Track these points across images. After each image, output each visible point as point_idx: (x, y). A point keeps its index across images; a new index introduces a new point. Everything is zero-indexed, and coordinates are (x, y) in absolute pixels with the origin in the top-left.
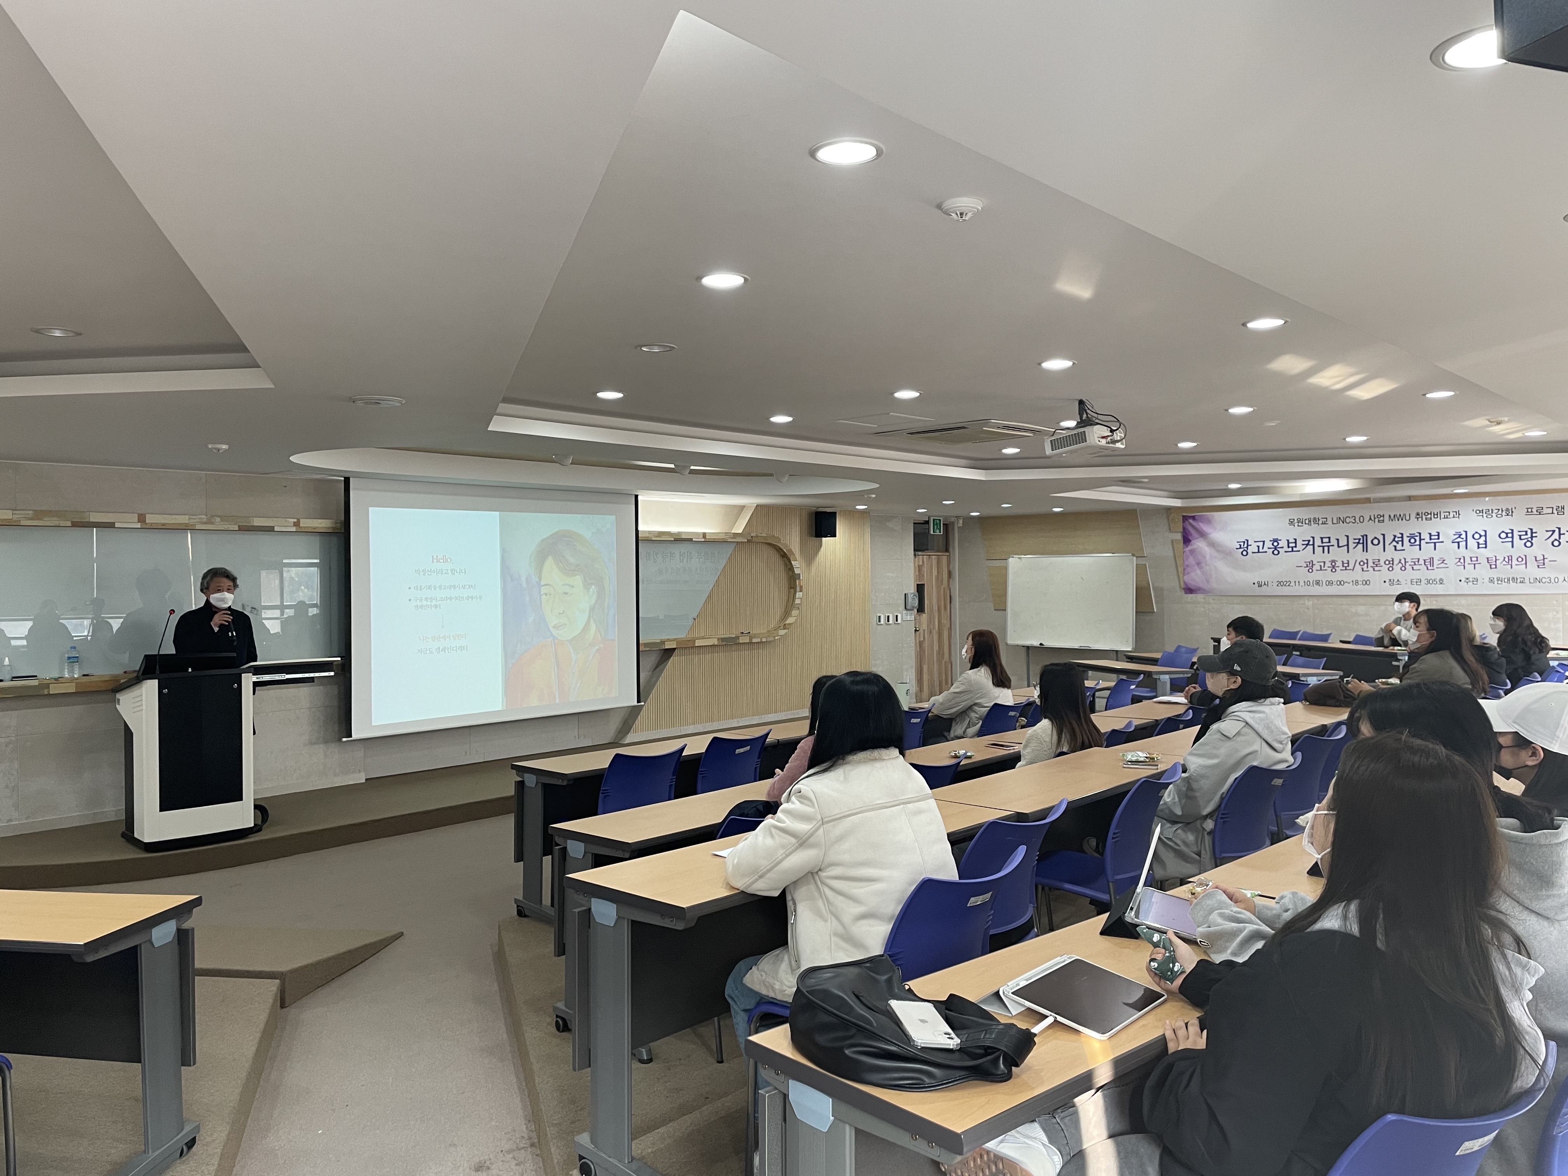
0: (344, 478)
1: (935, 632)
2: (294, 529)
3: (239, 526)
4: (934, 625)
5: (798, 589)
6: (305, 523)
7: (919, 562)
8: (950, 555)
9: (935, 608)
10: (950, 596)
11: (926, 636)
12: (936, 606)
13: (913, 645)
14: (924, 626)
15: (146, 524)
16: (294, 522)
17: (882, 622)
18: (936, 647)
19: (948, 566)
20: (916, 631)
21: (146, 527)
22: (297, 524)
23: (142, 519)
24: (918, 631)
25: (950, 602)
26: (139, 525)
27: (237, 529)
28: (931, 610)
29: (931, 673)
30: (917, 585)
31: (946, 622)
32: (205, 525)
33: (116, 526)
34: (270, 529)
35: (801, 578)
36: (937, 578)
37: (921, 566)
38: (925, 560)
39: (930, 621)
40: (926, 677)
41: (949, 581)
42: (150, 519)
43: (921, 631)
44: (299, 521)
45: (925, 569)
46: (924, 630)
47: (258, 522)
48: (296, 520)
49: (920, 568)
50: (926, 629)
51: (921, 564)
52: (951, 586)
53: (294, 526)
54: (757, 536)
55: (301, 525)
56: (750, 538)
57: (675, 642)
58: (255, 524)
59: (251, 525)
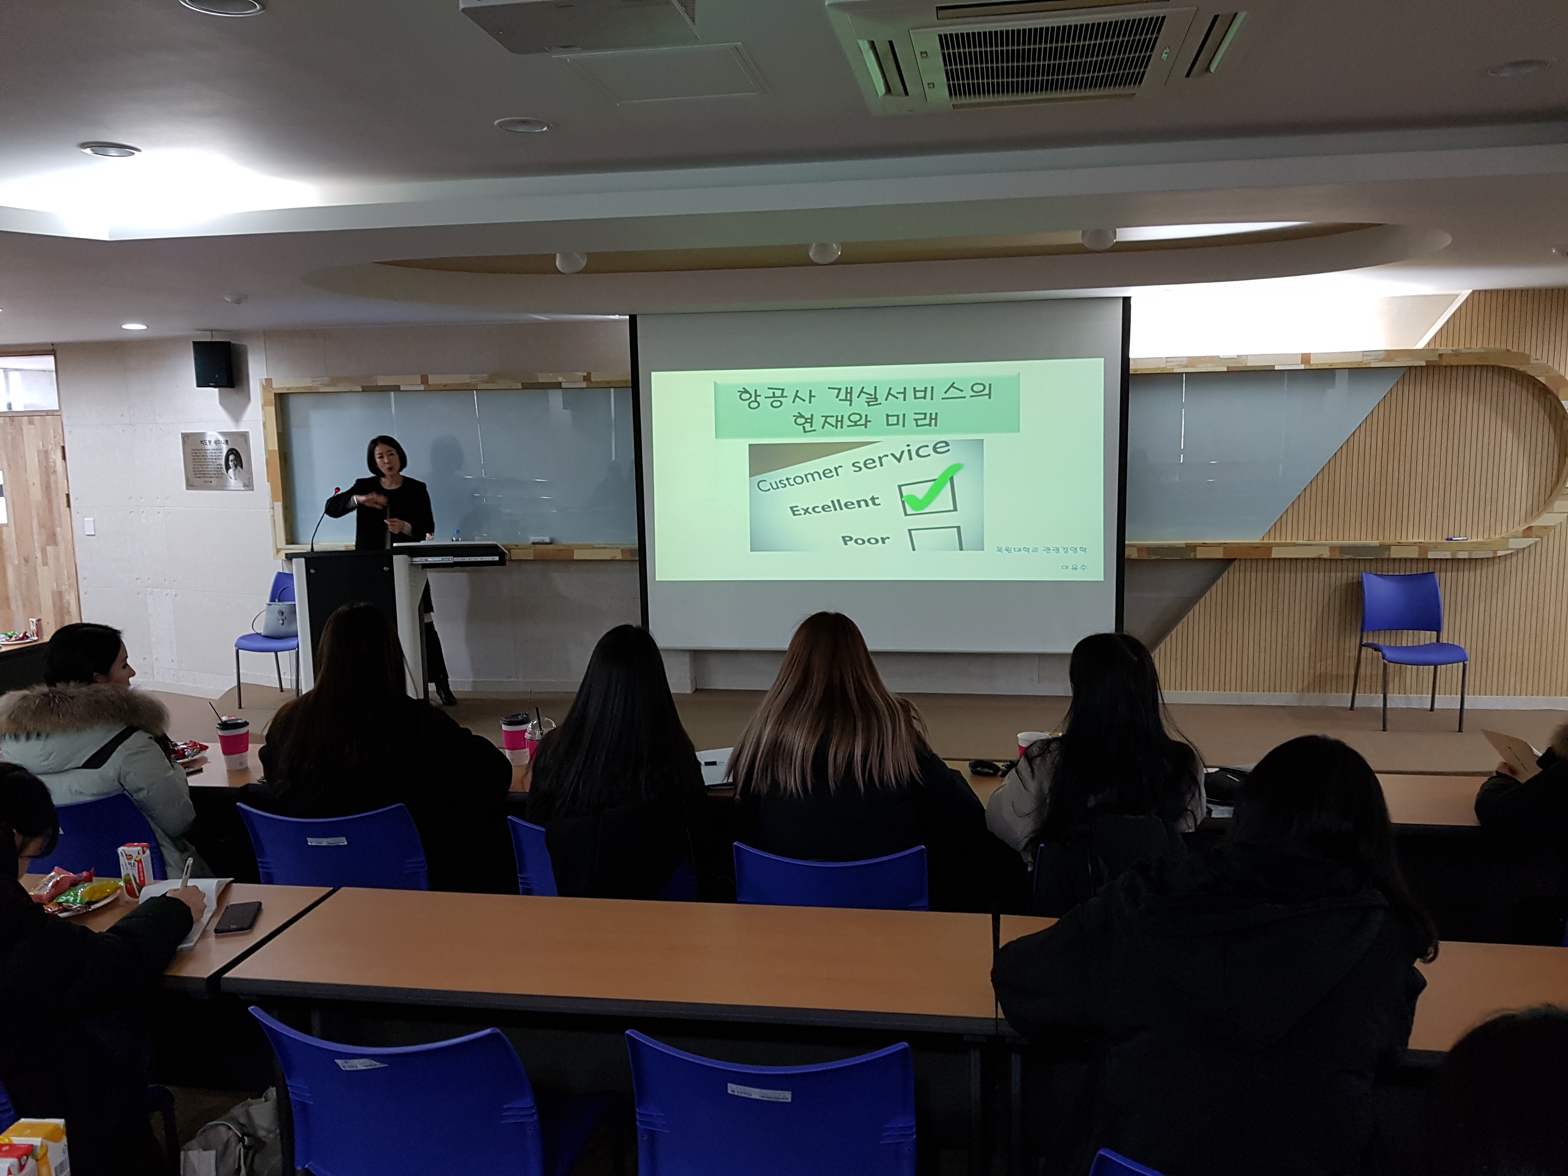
0: (630, 316)
2: (584, 385)
3: (523, 383)
15: (429, 385)
16: (584, 376)
21: (431, 389)
22: (587, 378)
23: (424, 380)
26: (422, 388)
27: (521, 387)
32: (487, 384)
33: (402, 389)
42: (433, 380)
44: (589, 374)
47: (542, 378)
48: (585, 374)
53: (584, 380)
54: (1456, 354)
55: (593, 380)
56: (1437, 359)
57: (1221, 549)
58: (541, 381)
59: (535, 381)
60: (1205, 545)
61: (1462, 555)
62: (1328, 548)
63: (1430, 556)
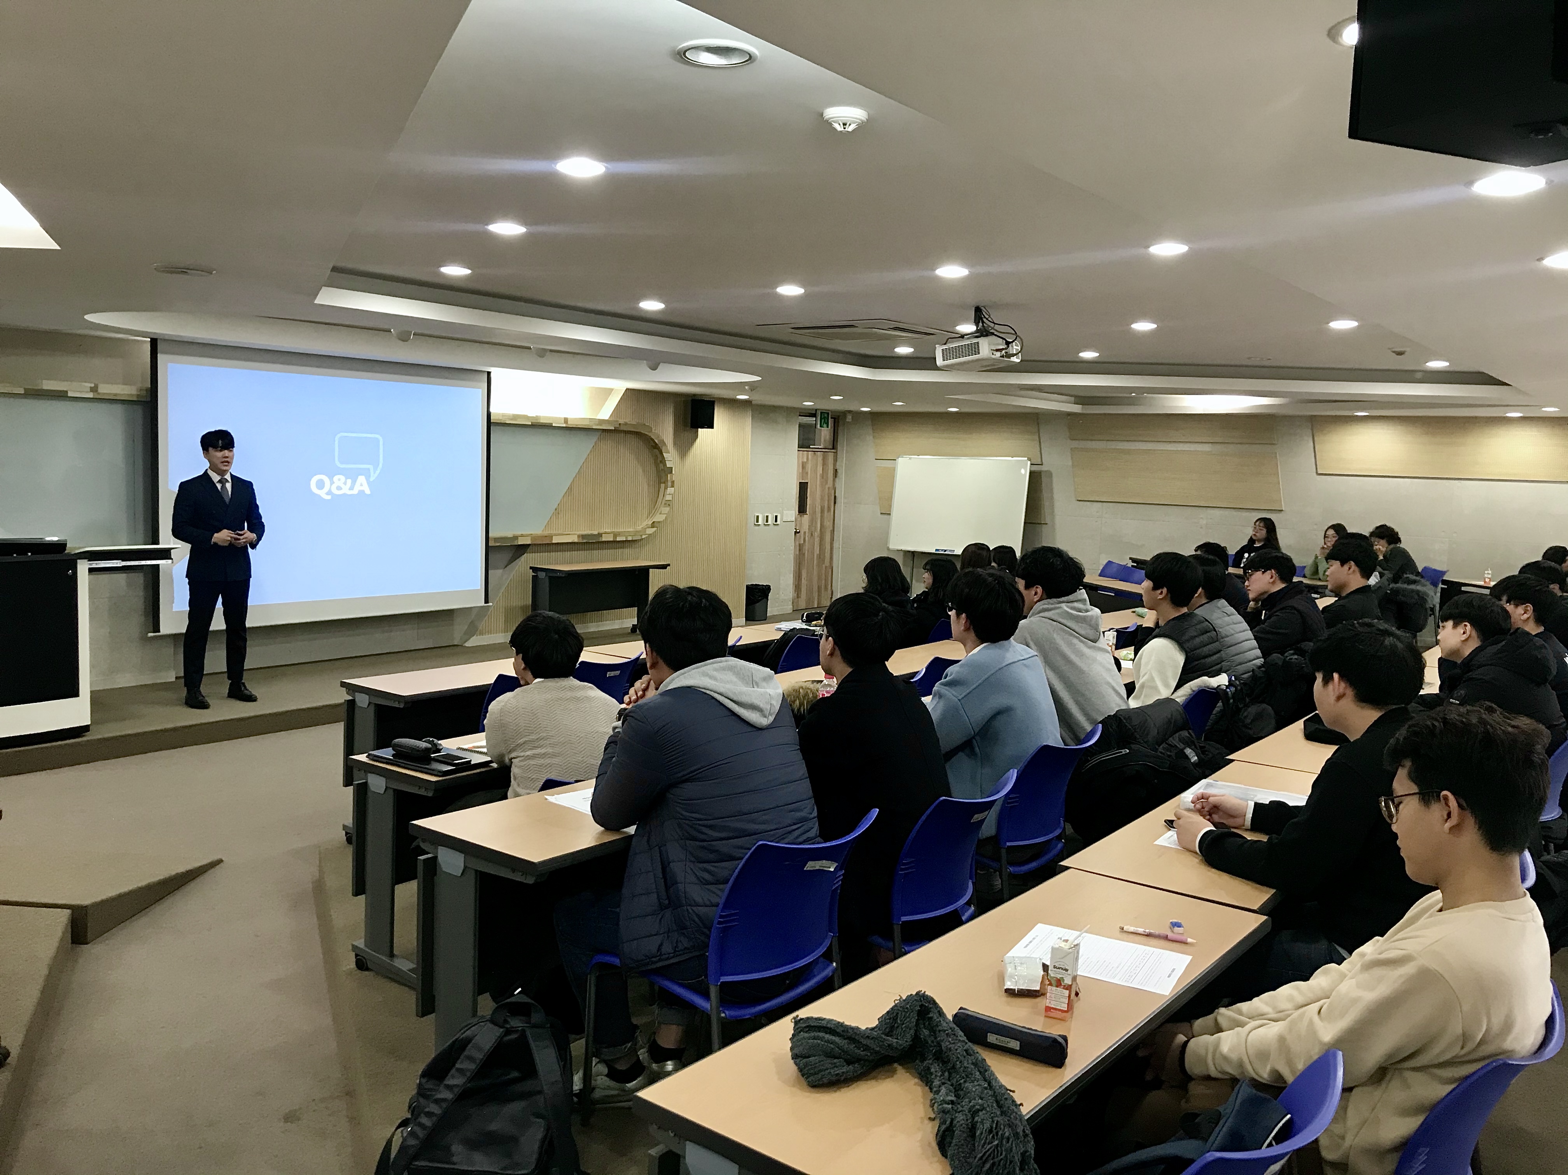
0: (151, 339)
1: (817, 534)
3: (25, 389)
4: (816, 527)
5: (670, 484)
6: (106, 389)
7: (803, 458)
8: (836, 452)
9: (818, 509)
10: (835, 497)
11: (807, 539)
12: (820, 507)
13: (792, 548)
14: (805, 528)
17: (760, 522)
18: (817, 551)
19: (835, 465)
20: (796, 533)
24: (799, 532)
25: (835, 503)
27: (23, 393)
28: (814, 512)
29: (810, 580)
30: (800, 483)
31: (828, 524)
34: (61, 396)
35: (673, 473)
36: (822, 477)
37: (806, 462)
38: (810, 457)
39: (812, 521)
40: (804, 582)
41: (834, 480)
43: (802, 533)
44: (96, 386)
45: (809, 467)
46: (805, 533)
49: (803, 466)
50: (807, 531)
51: (805, 460)
52: (837, 485)
53: (91, 391)
54: (626, 424)
55: (99, 391)
56: (618, 426)
57: (529, 538)
58: (45, 388)
60: (522, 536)
61: (630, 538)
62: (576, 536)
63: (618, 539)
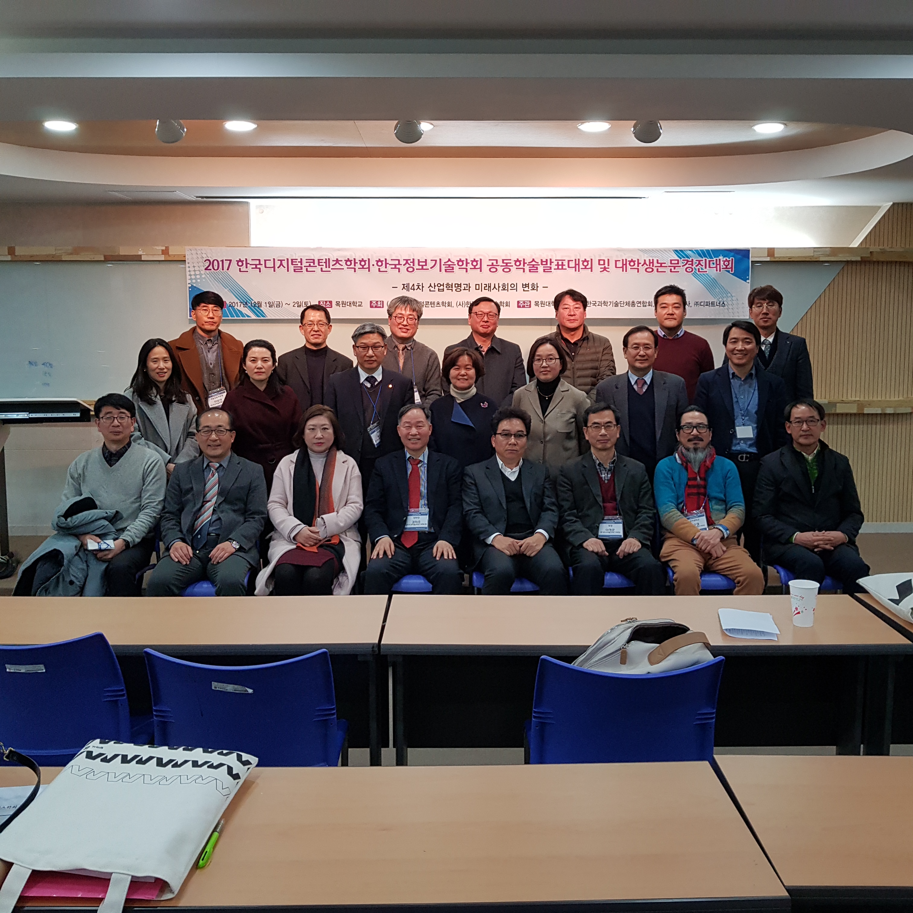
2: (162, 258)
3: (105, 256)
15: (16, 256)
16: (162, 250)
21: (16, 259)
22: (165, 252)
23: (11, 251)
26: (9, 258)
27: (103, 259)
32: (71, 256)
42: (20, 251)
44: (167, 249)
47: (124, 251)
48: (164, 248)
53: (162, 254)
54: (883, 252)
55: (170, 253)
56: (869, 255)
59: (117, 254)
